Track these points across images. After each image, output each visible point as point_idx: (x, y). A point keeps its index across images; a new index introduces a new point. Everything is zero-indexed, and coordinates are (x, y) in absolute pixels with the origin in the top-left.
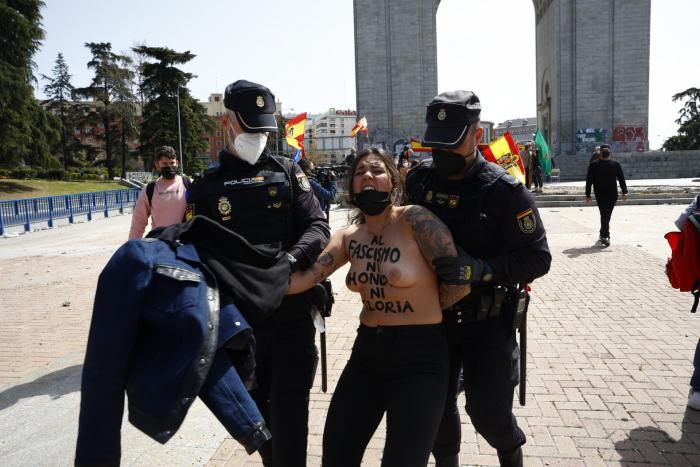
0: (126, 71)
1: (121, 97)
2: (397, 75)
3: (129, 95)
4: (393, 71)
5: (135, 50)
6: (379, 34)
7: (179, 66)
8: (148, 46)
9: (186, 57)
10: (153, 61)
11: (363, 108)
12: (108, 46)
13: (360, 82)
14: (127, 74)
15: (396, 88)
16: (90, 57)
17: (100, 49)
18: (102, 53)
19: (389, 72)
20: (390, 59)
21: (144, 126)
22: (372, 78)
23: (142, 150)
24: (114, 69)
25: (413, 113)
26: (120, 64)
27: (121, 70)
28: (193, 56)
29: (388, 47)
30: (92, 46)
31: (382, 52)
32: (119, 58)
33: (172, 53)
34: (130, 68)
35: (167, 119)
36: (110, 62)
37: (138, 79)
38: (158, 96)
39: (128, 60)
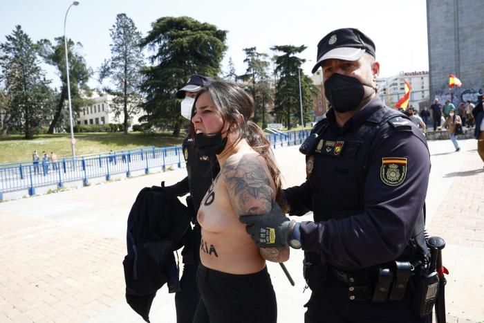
0: (265, 62)
1: (262, 78)
2: (464, 41)
3: (267, 77)
4: (461, 38)
5: (271, 49)
6: (448, 11)
7: (297, 55)
8: (279, 45)
9: (302, 49)
10: (282, 54)
11: (435, 70)
12: (255, 49)
13: (432, 50)
14: (266, 64)
15: (463, 52)
16: (245, 56)
17: (250, 51)
18: (252, 53)
19: (457, 40)
20: (457, 29)
21: (277, 95)
22: (442, 46)
23: (276, 110)
24: (258, 62)
25: (478, 69)
26: (261, 59)
27: (262, 62)
28: (306, 48)
29: (456, 20)
30: (246, 50)
31: (451, 25)
32: (260, 55)
33: (293, 47)
34: (267, 60)
35: (291, 89)
36: (256, 58)
37: (273, 66)
38: (284, 76)
39: (266, 55)
